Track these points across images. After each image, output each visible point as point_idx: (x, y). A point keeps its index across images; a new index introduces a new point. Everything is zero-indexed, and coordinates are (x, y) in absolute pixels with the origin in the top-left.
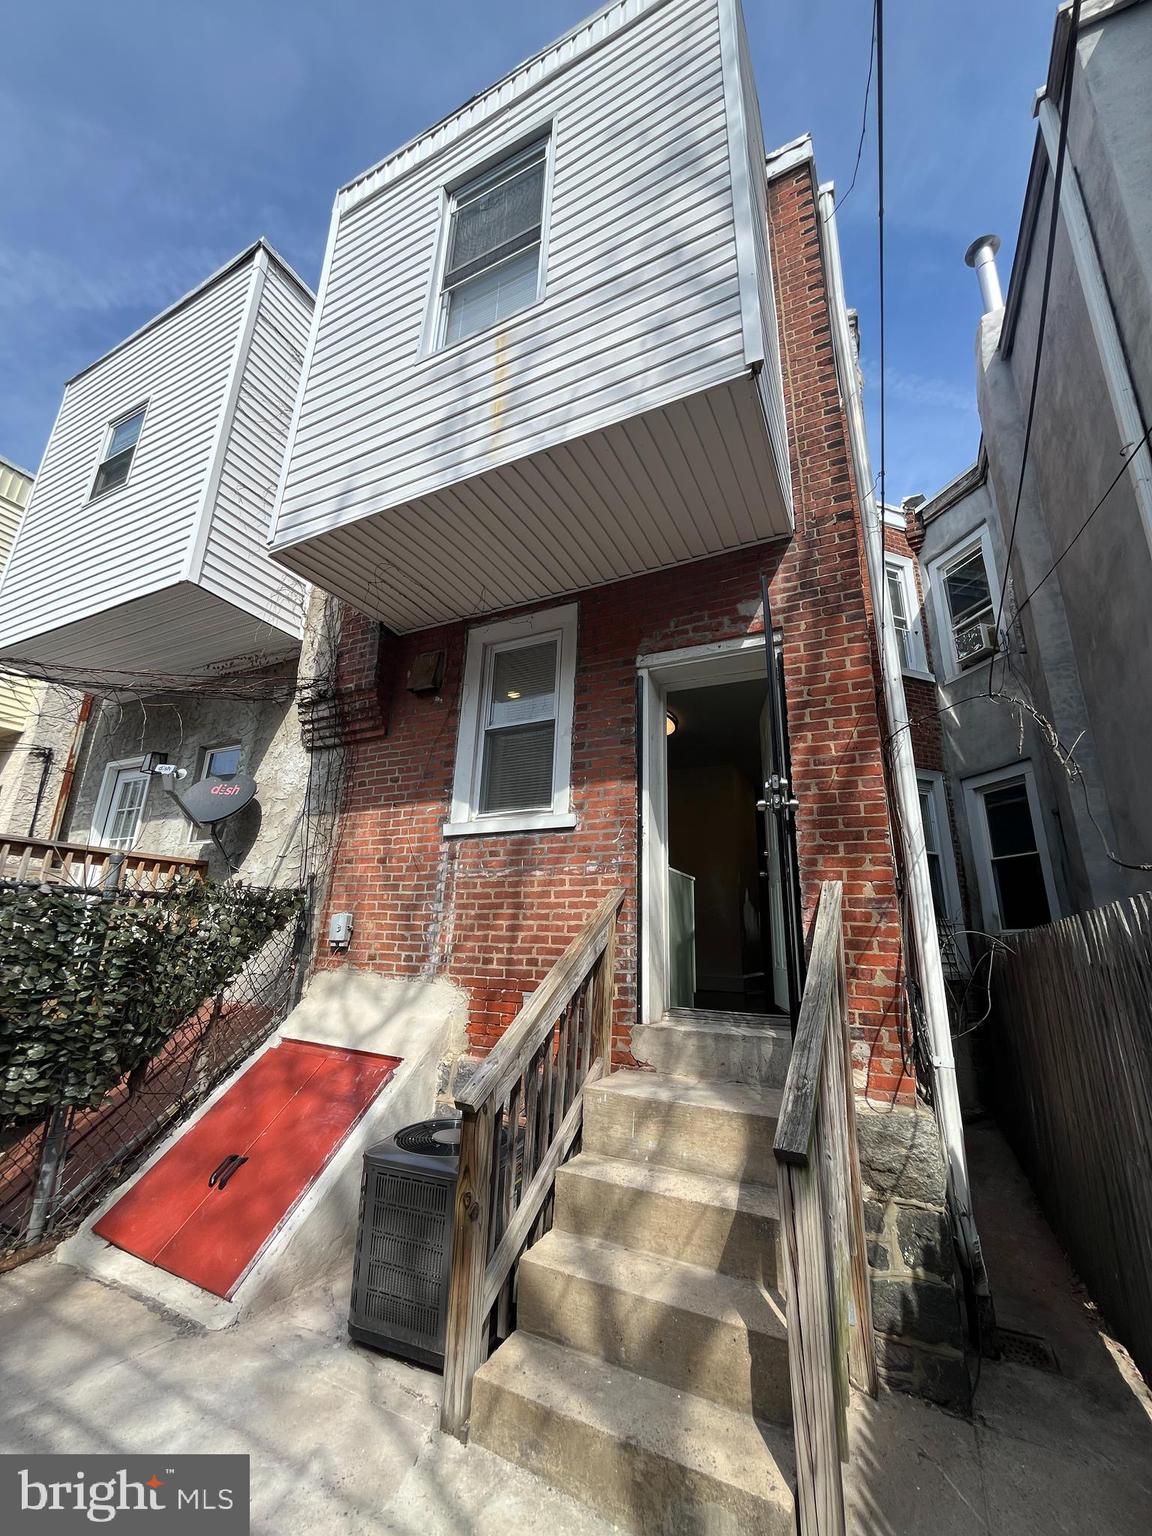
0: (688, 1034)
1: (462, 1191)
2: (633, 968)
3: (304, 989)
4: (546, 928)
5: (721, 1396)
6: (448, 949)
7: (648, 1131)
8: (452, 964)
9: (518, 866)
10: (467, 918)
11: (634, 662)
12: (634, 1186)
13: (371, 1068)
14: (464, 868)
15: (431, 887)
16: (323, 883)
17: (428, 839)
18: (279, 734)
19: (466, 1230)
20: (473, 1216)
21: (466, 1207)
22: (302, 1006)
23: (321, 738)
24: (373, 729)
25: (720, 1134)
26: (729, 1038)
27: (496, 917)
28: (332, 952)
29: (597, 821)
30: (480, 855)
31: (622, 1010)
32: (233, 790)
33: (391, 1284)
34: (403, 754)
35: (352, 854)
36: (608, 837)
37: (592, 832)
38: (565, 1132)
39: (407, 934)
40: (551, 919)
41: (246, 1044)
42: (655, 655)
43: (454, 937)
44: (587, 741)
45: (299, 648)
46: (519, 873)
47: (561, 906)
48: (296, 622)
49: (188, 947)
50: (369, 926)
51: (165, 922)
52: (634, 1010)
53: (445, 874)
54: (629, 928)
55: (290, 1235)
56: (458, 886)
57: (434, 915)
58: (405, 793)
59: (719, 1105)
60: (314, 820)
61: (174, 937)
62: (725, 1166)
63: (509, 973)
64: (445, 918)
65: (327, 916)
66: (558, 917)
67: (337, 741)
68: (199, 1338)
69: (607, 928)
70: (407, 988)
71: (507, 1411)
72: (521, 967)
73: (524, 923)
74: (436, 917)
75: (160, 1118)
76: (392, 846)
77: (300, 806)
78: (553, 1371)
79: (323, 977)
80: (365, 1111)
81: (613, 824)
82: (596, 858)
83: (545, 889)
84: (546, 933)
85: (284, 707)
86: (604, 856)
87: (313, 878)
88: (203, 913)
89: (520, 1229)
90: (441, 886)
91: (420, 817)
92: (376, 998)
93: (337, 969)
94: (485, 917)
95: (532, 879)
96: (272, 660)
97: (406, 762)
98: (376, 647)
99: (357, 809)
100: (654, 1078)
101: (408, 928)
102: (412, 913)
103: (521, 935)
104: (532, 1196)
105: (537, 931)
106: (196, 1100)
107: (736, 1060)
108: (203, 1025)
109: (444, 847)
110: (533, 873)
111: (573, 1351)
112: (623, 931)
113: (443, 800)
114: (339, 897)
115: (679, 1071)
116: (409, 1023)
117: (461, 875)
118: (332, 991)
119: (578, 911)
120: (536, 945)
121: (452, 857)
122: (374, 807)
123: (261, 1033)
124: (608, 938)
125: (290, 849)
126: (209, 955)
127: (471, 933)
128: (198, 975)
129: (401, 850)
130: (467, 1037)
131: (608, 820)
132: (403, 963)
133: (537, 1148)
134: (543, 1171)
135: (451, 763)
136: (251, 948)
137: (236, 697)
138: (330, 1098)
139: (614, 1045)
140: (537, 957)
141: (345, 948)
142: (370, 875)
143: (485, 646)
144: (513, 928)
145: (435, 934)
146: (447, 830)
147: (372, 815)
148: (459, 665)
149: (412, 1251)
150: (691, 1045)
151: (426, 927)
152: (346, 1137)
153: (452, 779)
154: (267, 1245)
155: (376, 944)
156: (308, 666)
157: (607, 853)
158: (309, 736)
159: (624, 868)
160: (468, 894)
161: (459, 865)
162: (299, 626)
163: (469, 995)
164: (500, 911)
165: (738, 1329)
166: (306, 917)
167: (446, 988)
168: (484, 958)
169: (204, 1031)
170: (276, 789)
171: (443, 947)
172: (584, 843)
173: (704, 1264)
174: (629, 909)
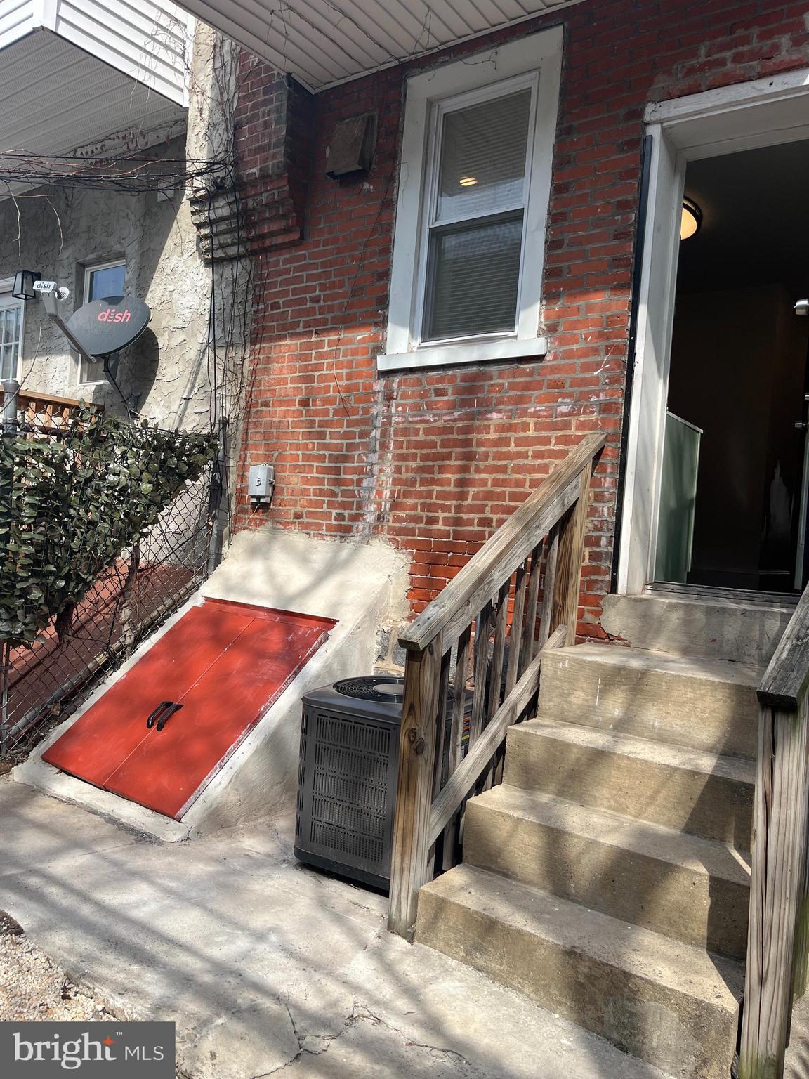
0: (672, 607)
1: (407, 727)
2: (609, 530)
3: (225, 550)
4: (504, 483)
5: (675, 929)
6: (386, 506)
7: (615, 698)
8: (391, 524)
9: (469, 407)
10: (407, 472)
11: (641, 114)
12: (592, 746)
13: (303, 629)
14: (404, 410)
15: (364, 434)
16: (237, 430)
17: (359, 376)
18: (169, 244)
19: (411, 763)
20: (418, 749)
21: (411, 742)
22: (223, 566)
23: (222, 246)
24: (287, 231)
25: (700, 705)
26: (723, 610)
27: (442, 469)
28: (253, 508)
29: (575, 347)
30: (423, 395)
31: (593, 577)
32: (122, 316)
33: (334, 816)
34: (324, 265)
35: (269, 394)
36: (587, 368)
37: (567, 361)
38: (519, 693)
39: (337, 489)
40: (509, 471)
41: (168, 602)
42: (673, 102)
43: (393, 493)
44: (567, 237)
45: (184, 120)
46: (471, 417)
47: (524, 456)
48: (178, 80)
49: (98, 491)
50: (293, 480)
51: (71, 463)
52: (608, 578)
53: (380, 419)
54: (608, 482)
55: (232, 773)
56: (396, 434)
57: (369, 468)
58: (329, 316)
59: (702, 676)
60: (221, 353)
61: (82, 480)
62: (704, 737)
63: (457, 535)
64: (381, 471)
65: (244, 468)
66: (518, 469)
67: (242, 249)
68: (156, 846)
69: (580, 479)
70: (337, 551)
71: (453, 918)
72: (471, 528)
73: (477, 476)
74: (371, 470)
75: (90, 665)
76: (315, 385)
77: (202, 335)
78: (498, 895)
79: (245, 538)
80: (300, 669)
81: (595, 351)
82: (570, 395)
83: (503, 435)
84: (503, 489)
85: (173, 204)
86: (581, 392)
87: (225, 423)
88: (111, 455)
89: (467, 775)
90: (376, 433)
91: (349, 347)
92: (304, 559)
93: (260, 529)
94: (430, 470)
95: (486, 423)
96: (152, 139)
97: (328, 275)
98: (284, 113)
99: (270, 339)
100: (627, 651)
101: (338, 482)
102: (342, 465)
103: (472, 490)
104: (480, 749)
105: (492, 486)
106: (124, 653)
107: (731, 637)
108: (122, 577)
109: (379, 385)
110: (489, 416)
111: (519, 884)
112: (600, 486)
113: (376, 324)
114: (256, 447)
115: (658, 646)
116: (343, 586)
117: (400, 420)
118: (254, 551)
119: (545, 461)
120: (491, 503)
121: (389, 397)
122: (293, 336)
123: (182, 591)
124: (580, 490)
125: (196, 390)
126: (121, 502)
127: (412, 489)
128: (112, 522)
129: (327, 389)
130: (408, 603)
131: (591, 345)
132: (334, 523)
133: (486, 707)
134: (493, 727)
135: (385, 275)
136: (164, 497)
137: (116, 187)
138: (260, 654)
139: (581, 615)
140: (491, 516)
141: (266, 506)
142: (290, 419)
143: (430, 103)
144: (462, 483)
145: (370, 489)
146: (382, 363)
147: (288, 347)
148: (394, 133)
149: (354, 787)
150: (675, 618)
151: (359, 482)
152: (282, 691)
153: (386, 297)
154: (210, 780)
155: (303, 500)
156: (198, 145)
157: (586, 389)
158: (206, 244)
159: (606, 408)
160: (408, 442)
161: (397, 408)
162: (182, 86)
163: (410, 558)
164: (448, 463)
165: (699, 874)
166: (220, 468)
167: (384, 550)
168: (427, 517)
169: (123, 583)
170: (173, 315)
171: (379, 505)
172: (556, 376)
173: (668, 824)
174: (610, 460)
